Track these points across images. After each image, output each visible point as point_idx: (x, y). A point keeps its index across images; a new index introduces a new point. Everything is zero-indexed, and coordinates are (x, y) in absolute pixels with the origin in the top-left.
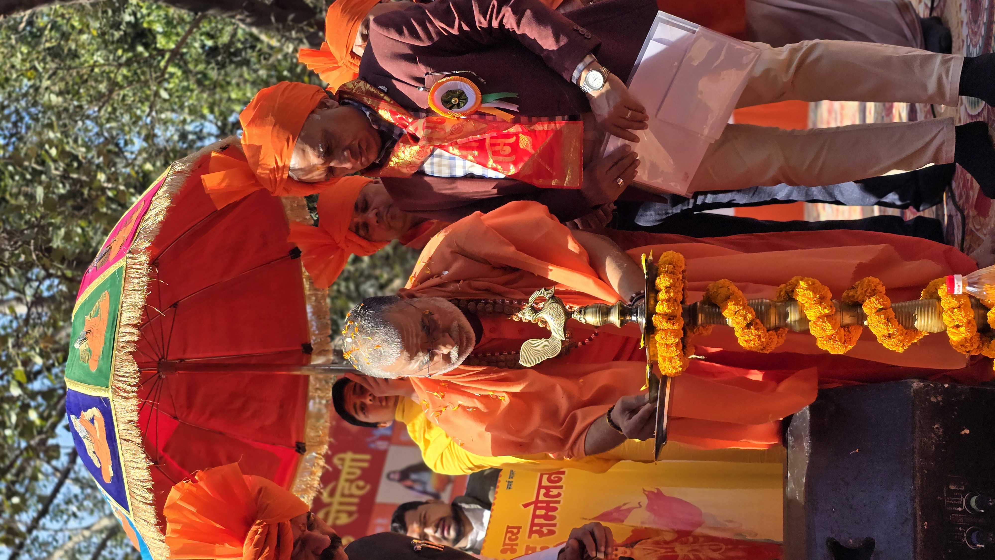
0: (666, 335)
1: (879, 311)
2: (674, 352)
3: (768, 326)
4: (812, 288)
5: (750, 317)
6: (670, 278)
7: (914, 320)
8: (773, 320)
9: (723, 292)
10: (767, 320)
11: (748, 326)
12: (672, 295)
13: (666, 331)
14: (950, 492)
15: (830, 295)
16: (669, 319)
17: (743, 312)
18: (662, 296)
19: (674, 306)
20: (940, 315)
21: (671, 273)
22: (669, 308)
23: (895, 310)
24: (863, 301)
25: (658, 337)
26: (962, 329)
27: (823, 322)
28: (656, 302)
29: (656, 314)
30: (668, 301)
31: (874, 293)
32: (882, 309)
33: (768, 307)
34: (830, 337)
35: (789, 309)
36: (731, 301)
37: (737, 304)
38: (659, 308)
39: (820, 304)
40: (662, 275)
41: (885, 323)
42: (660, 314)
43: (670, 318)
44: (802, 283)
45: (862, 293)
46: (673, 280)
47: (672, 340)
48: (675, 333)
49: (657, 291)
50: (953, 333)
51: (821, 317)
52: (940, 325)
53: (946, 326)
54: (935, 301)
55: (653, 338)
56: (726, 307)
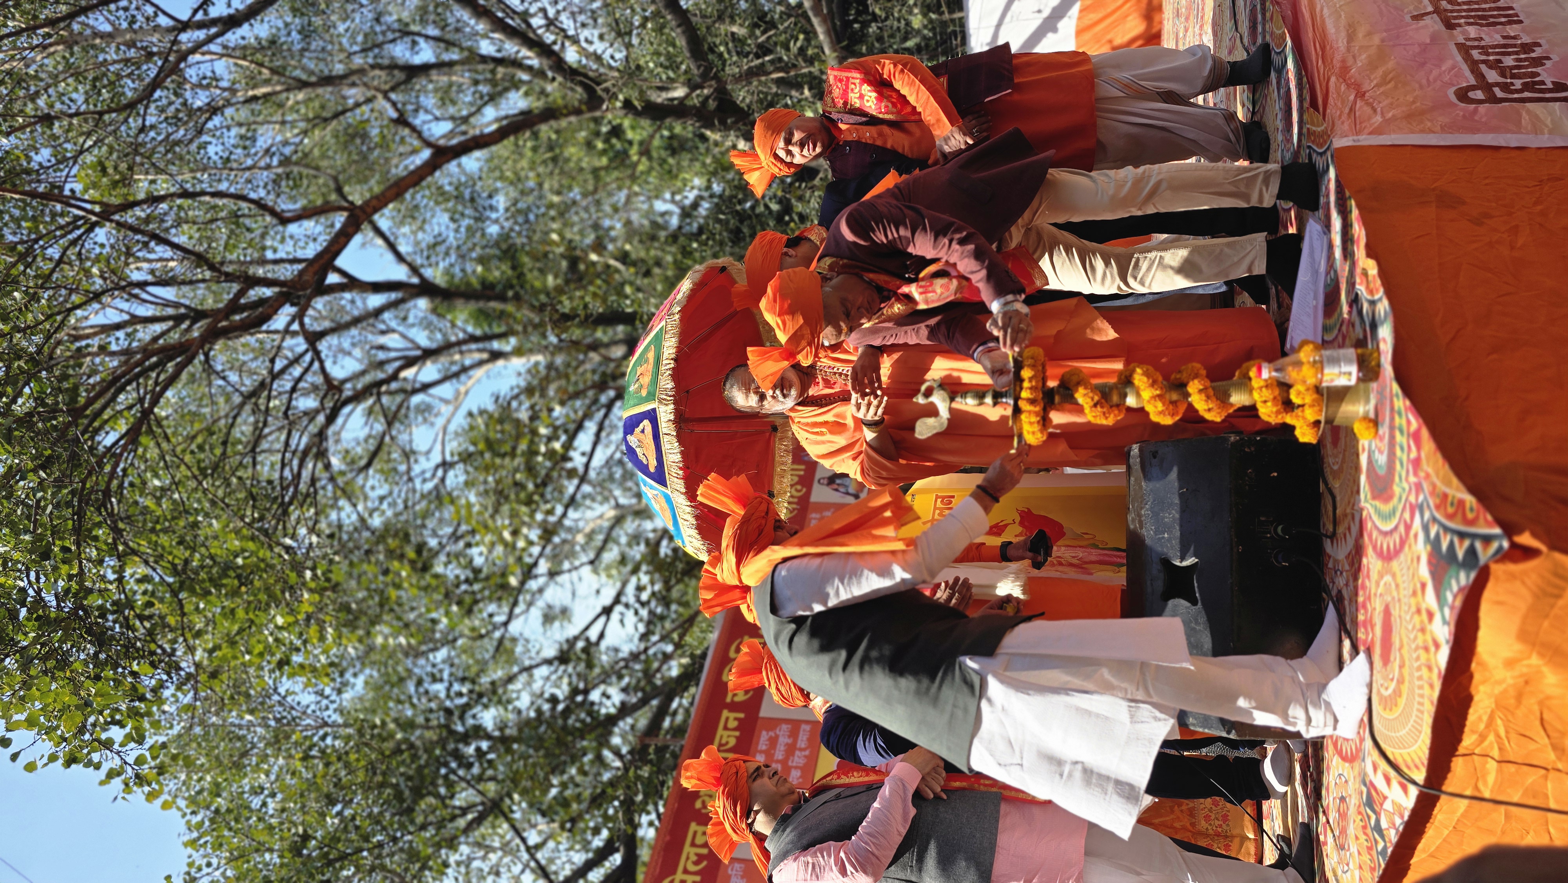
0: (1029, 415)
1: (1200, 391)
2: (1036, 428)
3: (1111, 404)
4: (1146, 374)
5: (1096, 398)
6: (1032, 370)
7: (1229, 396)
8: (1115, 399)
9: (1075, 379)
10: (1110, 399)
11: (1095, 405)
12: (1033, 383)
13: (1030, 412)
14: (1260, 522)
15: (1160, 378)
17: (1091, 395)
18: (1026, 384)
19: (1035, 393)
20: (1251, 390)
21: (1033, 367)
22: (1031, 394)
23: (1214, 388)
24: (1188, 383)
25: (1023, 417)
27: (1157, 401)
28: (1021, 389)
29: (1021, 399)
30: (1031, 388)
31: (1196, 376)
32: (1204, 388)
34: (1161, 413)
35: (1128, 390)
36: (1083, 387)
37: (1086, 388)
38: (1024, 394)
39: (1153, 387)
40: (1025, 369)
41: (1206, 399)
42: (1024, 399)
43: (1032, 402)
44: (1139, 370)
45: (1187, 377)
46: (1035, 372)
47: (1034, 419)
48: (1037, 414)
51: (1154, 398)
52: (1251, 400)
53: (1256, 402)
54: (1249, 381)
55: (1020, 419)
56: (1077, 392)
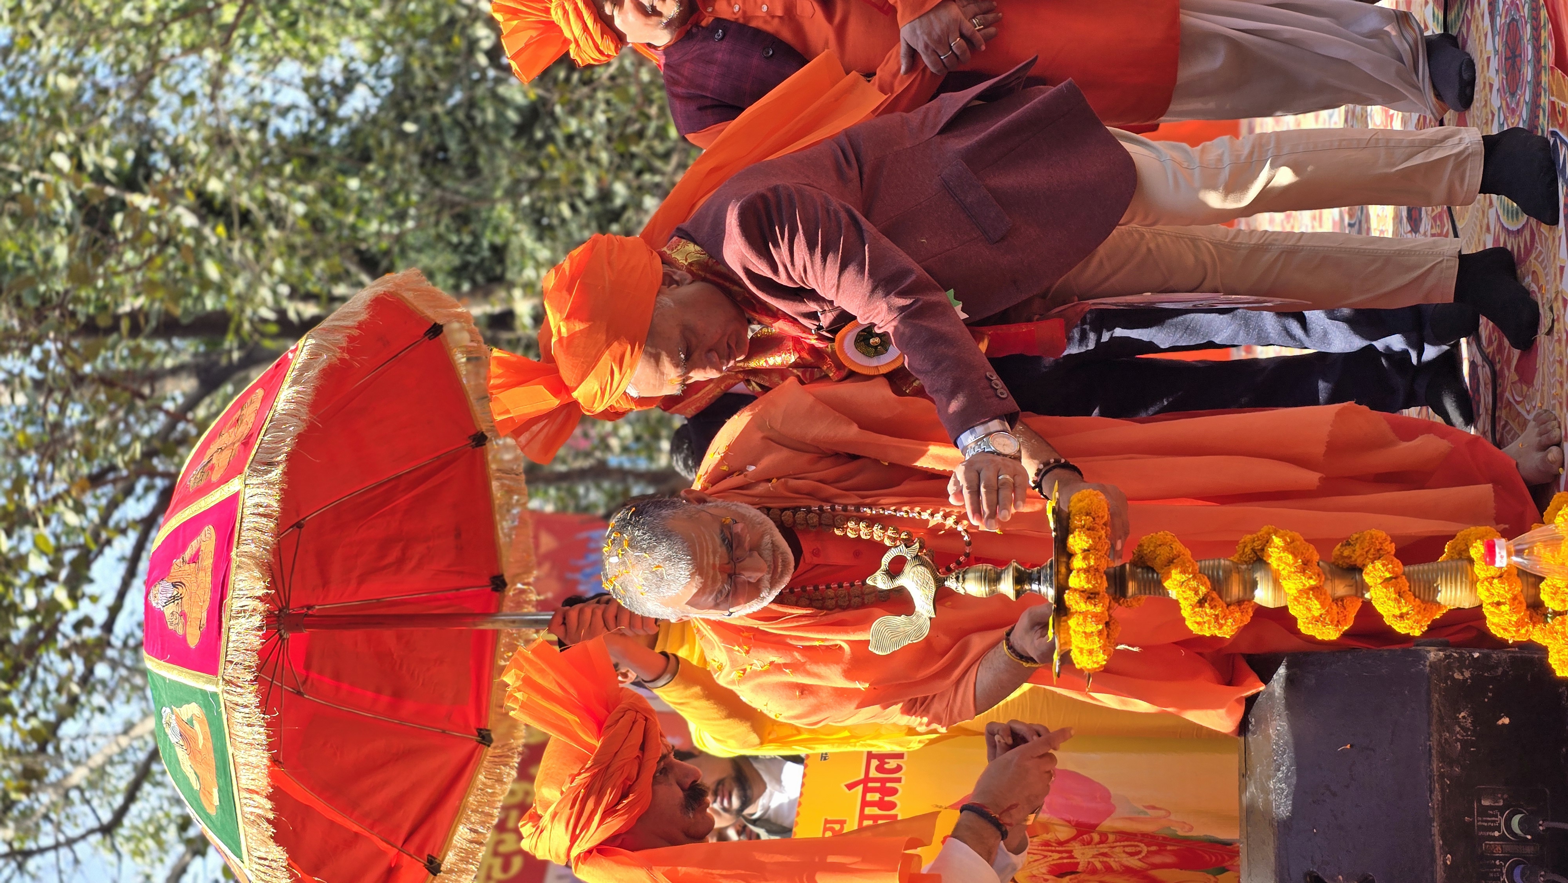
0: (1085, 619)
1: (1387, 582)
3: (1228, 600)
4: (1290, 547)
5: (1203, 590)
6: (1089, 537)
7: (1437, 591)
8: (1236, 590)
9: (1164, 553)
10: (1227, 590)
12: (1092, 563)
13: (1085, 614)
14: (1484, 811)
16: (1089, 598)
17: (1194, 583)
18: (1078, 563)
19: (1096, 579)
20: (1473, 583)
21: (1090, 530)
22: (1088, 582)
23: (1408, 577)
24: (1365, 566)
25: (1072, 622)
26: (1505, 608)
27: (1308, 598)
28: (1069, 571)
29: (1069, 588)
30: (1087, 571)
31: (1378, 554)
32: (1391, 578)
33: (1228, 572)
34: (1316, 618)
35: (1258, 576)
36: (1176, 568)
37: (1184, 572)
38: (1075, 581)
39: (1303, 571)
40: (1076, 533)
41: (1395, 599)
42: (1076, 590)
43: (1090, 596)
44: (1277, 540)
45: (1362, 555)
46: (1093, 539)
47: (1092, 628)
48: (1097, 618)
49: (1070, 555)
50: (1492, 613)
51: (1305, 591)
52: (1473, 598)
53: (1482, 601)
54: (1466, 563)
55: (1066, 621)
56: (1168, 576)
